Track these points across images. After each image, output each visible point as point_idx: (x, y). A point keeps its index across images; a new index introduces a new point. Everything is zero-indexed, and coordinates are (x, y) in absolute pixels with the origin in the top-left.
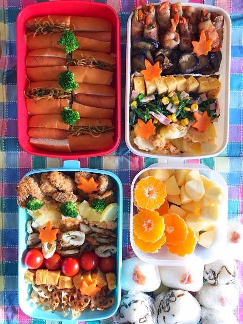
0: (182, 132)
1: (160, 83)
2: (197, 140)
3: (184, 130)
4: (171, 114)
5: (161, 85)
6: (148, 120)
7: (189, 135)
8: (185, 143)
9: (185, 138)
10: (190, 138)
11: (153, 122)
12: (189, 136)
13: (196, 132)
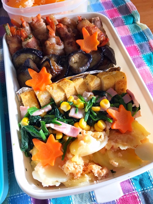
0: (100, 140)
1: (53, 89)
2: (126, 145)
3: (103, 137)
4: (78, 120)
5: (54, 91)
6: (47, 137)
7: (112, 141)
8: (111, 155)
9: (108, 148)
10: (116, 146)
11: (55, 138)
12: (113, 144)
13: (120, 136)
